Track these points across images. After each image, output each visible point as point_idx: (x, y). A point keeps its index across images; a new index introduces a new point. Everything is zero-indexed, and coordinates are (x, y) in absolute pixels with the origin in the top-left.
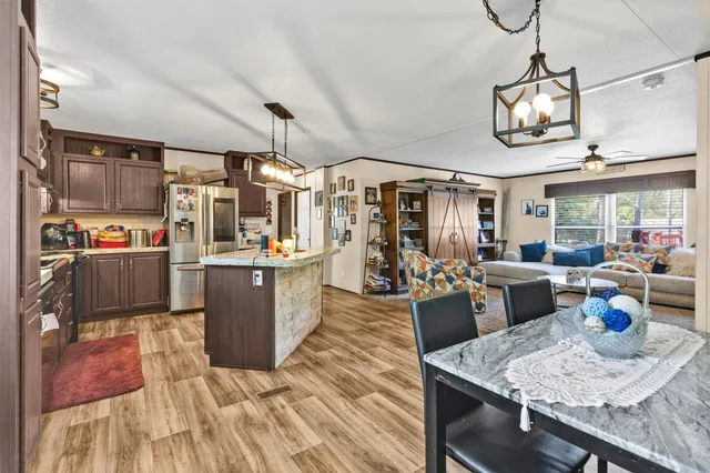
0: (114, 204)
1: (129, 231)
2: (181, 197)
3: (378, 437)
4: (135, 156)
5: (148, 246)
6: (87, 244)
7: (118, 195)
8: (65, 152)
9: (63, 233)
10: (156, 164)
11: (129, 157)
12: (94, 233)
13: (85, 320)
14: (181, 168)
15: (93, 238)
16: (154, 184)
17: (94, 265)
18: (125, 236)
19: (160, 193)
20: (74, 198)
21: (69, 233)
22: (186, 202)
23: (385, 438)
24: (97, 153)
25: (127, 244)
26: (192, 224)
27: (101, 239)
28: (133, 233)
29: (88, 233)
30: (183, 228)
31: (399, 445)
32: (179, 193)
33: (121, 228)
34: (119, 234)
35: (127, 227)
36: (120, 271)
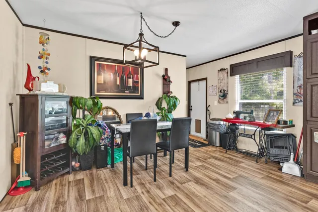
3: (204, 194)
23: (201, 194)
31: (195, 191)
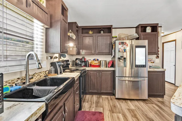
0: (95, 51)
1: (100, 61)
2: (120, 46)
4: (102, 32)
5: (106, 67)
6: (88, 66)
7: (97, 48)
8: (82, 33)
9: (81, 62)
10: (109, 34)
11: (100, 33)
12: (90, 61)
13: (86, 94)
14: (118, 35)
15: (89, 63)
16: (109, 42)
17: (89, 74)
18: (99, 63)
19: (111, 46)
20: (84, 49)
21: (83, 62)
22: (123, 48)
24: (91, 32)
25: (99, 66)
26: (125, 58)
27: (92, 64)
28: (102, 62)
29: (88, 61)
30: (121, 60)
32: (120, 44)
33: (98, 60)
34: (97, 62)
35: (100, 59)
36: (97, 77)
